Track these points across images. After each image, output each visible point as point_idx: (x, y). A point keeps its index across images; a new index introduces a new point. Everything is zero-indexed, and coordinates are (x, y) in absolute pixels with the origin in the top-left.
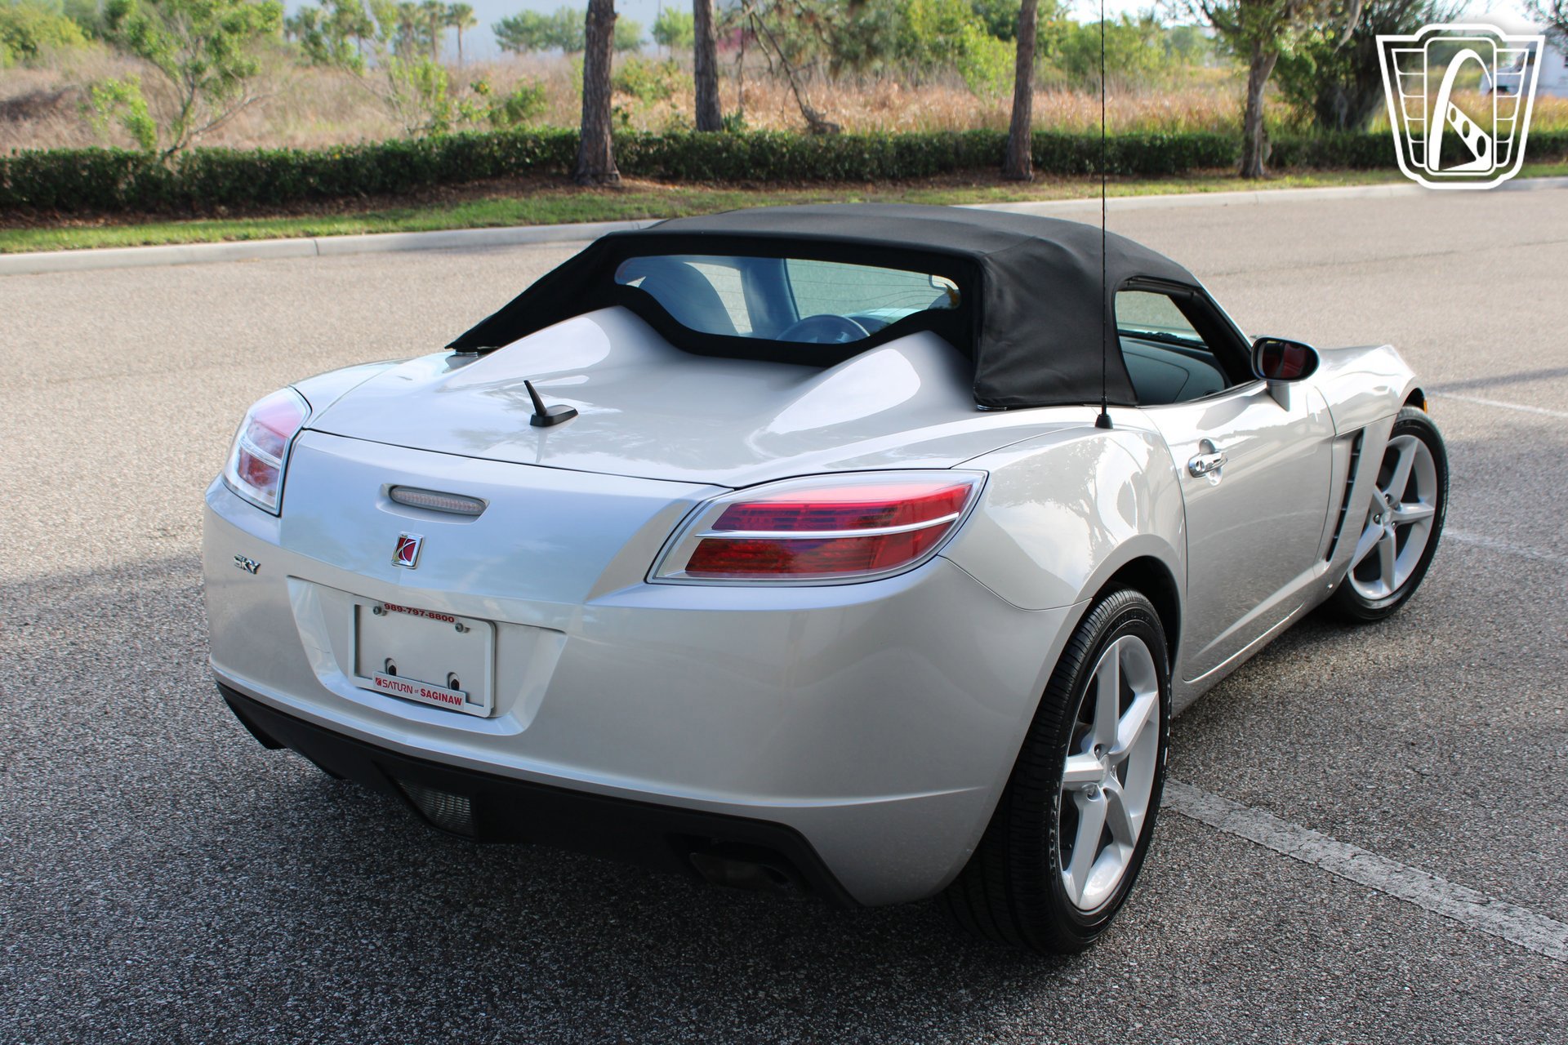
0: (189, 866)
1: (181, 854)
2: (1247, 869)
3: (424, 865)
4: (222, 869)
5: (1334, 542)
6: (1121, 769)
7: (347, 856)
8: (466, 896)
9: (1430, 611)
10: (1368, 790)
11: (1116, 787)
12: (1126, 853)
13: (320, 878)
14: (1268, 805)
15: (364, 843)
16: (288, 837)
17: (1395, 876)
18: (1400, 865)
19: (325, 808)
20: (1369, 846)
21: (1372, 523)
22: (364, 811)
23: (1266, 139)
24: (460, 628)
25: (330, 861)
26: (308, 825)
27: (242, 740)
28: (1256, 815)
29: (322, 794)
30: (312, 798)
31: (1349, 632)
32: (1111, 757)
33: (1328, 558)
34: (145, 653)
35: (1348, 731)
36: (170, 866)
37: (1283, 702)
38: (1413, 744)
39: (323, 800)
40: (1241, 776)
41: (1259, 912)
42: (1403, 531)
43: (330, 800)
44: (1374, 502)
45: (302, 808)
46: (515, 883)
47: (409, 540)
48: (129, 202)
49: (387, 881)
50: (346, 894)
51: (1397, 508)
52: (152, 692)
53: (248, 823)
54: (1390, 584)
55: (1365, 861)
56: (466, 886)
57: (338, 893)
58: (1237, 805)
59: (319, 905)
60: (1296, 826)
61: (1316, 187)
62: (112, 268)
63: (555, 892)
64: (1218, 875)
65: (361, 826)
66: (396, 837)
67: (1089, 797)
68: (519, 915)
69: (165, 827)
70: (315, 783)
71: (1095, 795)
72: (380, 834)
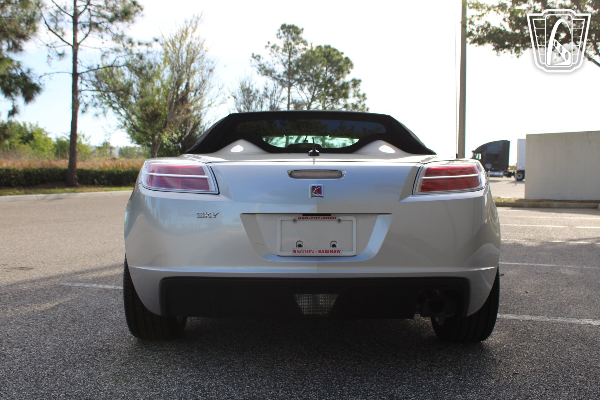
24: (339, 221)
47: (317, 187)
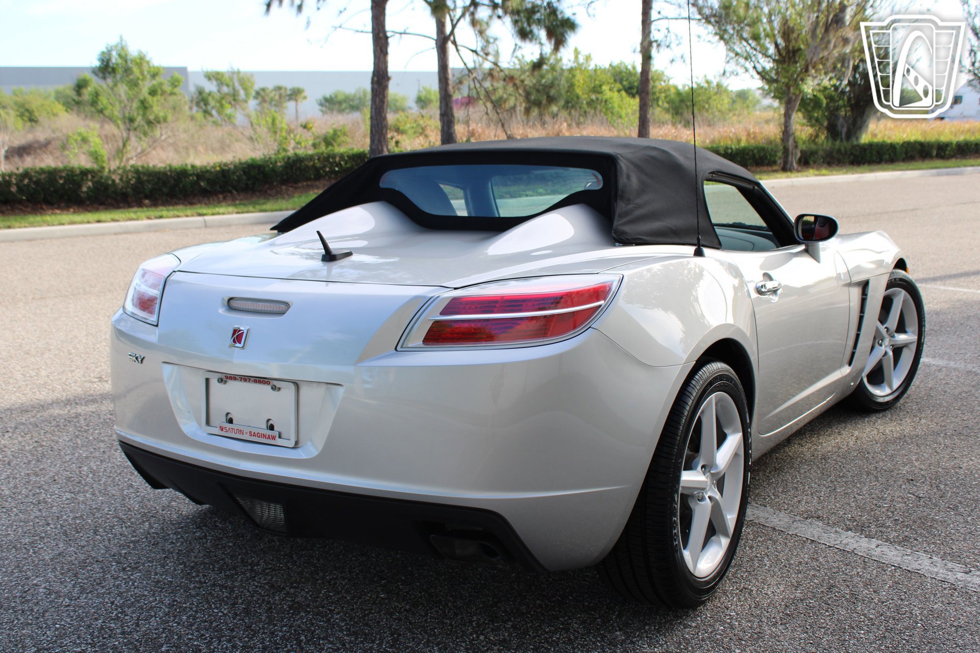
0: (102, 568)
1: (97, 561)
2: (806, 556)
3: (258, 564)
4: (124, 569)
5: (853, 354)
6: (720, 484)
7: (207, 561)
8: (285, 582)
9: (917, 403)
10: (884, 507)
11: (717, 496)
12: (725, 542)
13: (188, 574)
14: (818, 518)
15: (219, 553)
16: (168, 550)
17: (906, 557)
18: (909, 551)
19: (194, 533)
20: (887, 540)
21: (877, 346)
22: (220, 534)
23: (796, 147)
24: (274, 388)
25: (196, 563)
26: (182, 543)
27: (142, 494)
28: (810, 523)
29: (193, 525)
30: (186, 526)
31: (866, 417)
32: (712, 475)
33: (850, 364)
34: (83, 446)
35: (868, 474)
36: (89, 568)
37: (825, 458)
38: (912, 480)
39: (193, 528)
40: (799, 501)
41: (816, 581)
42: (898, 351)
43: (197, 528)
44: (877, 330)
45: (179, 533)
46: (318, 574)
47: (240, 331)
48: (89, 198)
49: (233, 575)
50: (205, 582)
51: (893, 337)
52: (85, 468)
53: (143, 542)
54: (890, 386)
55: (885, 549)
56: (285, 577)
57: (200, 582)
58: (798, 518)
59: (186, 589)
60: (838, 529)
61: (829, 175)
62: (77, 236)
63: (344, 579)
64: (787, 559)
65: (217, 542)
66: (240, 549)
67: (699, 500)
68: (320, 593)
69: (88, 545)
70: (188, 518)
71: (702, 499)
72: (230, 547)
